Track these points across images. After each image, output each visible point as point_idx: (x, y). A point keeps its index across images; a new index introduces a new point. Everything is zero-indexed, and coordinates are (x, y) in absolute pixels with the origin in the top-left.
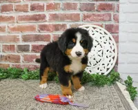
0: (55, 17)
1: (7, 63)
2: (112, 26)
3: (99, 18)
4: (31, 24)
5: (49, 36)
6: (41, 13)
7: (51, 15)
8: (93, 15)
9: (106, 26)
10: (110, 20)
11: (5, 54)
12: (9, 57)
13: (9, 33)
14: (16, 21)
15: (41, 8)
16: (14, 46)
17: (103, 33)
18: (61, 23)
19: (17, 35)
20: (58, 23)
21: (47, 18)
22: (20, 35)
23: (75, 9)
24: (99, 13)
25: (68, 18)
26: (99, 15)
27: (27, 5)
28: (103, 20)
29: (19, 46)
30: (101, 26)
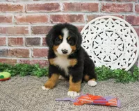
1: (14, 58)
2: (133, 17)
3: (120, 9)
4: (42, 14)
6: (54, 2)
7: (65, 4)
8: (113, 5)
9: (127, 17)
10: (131, 11)
11: (11, 48)
12: (16, 52)
13: (16, 24)
14: (24, 11)
16: (22, 39)
17: (124, 25)
18: (77, 14)
19: (26, 26)
20: (73, 13)
21: (61, 8)
22: (29, 27)
24: (119, 3)
25: (84, 8)
26: (119, 6)
28: (124, 11)
29: (28, 39)
30: (121, 17)
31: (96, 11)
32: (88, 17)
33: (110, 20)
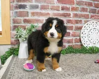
0: (76, 15)
5: (72, 26)
6: (68, 12)
7: (74, 14)
8: (96, 15)
15: (68, 9)
18: (79, 19)
20: (77, 19)
21: (72, 16)
23: (87, 11)
27: (59, 6)
31: (88, 18)
32: (85, 21)
33: (95, 23)
